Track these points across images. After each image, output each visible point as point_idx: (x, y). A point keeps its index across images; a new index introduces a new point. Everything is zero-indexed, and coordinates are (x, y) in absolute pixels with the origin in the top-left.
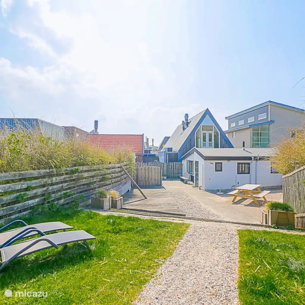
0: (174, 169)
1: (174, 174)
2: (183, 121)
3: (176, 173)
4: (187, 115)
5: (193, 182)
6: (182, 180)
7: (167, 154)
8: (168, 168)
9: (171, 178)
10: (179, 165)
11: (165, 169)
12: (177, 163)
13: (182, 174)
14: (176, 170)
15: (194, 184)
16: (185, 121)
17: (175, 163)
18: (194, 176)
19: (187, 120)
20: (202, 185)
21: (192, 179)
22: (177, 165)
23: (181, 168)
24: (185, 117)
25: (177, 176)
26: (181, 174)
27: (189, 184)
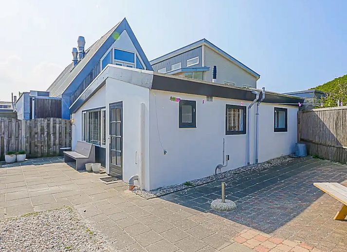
0: (48, 134)
1: (49, 146)
2: (75, 49)
3: (54, 144)
4: (81, 40)
5: (104, 165)
6: (71, 161)
7: (31, 99)
8: (33, 133)
9: (42, 157)
10: (63, 125)
11: (23, 134)
12: (57, 120)
13: (70, 146)
14: (55, 138)
15: (107, 169)
16: (78, 49)
17: (52, 119)
18: (107, 147)
19: (82, 48)
20: (139, 174)
21: (99, 156)
22: (58, 126)
23: (68, 131)
24: (78, 41)
25: (58, 151)
26: (67, 145)
27: (91, 171)
